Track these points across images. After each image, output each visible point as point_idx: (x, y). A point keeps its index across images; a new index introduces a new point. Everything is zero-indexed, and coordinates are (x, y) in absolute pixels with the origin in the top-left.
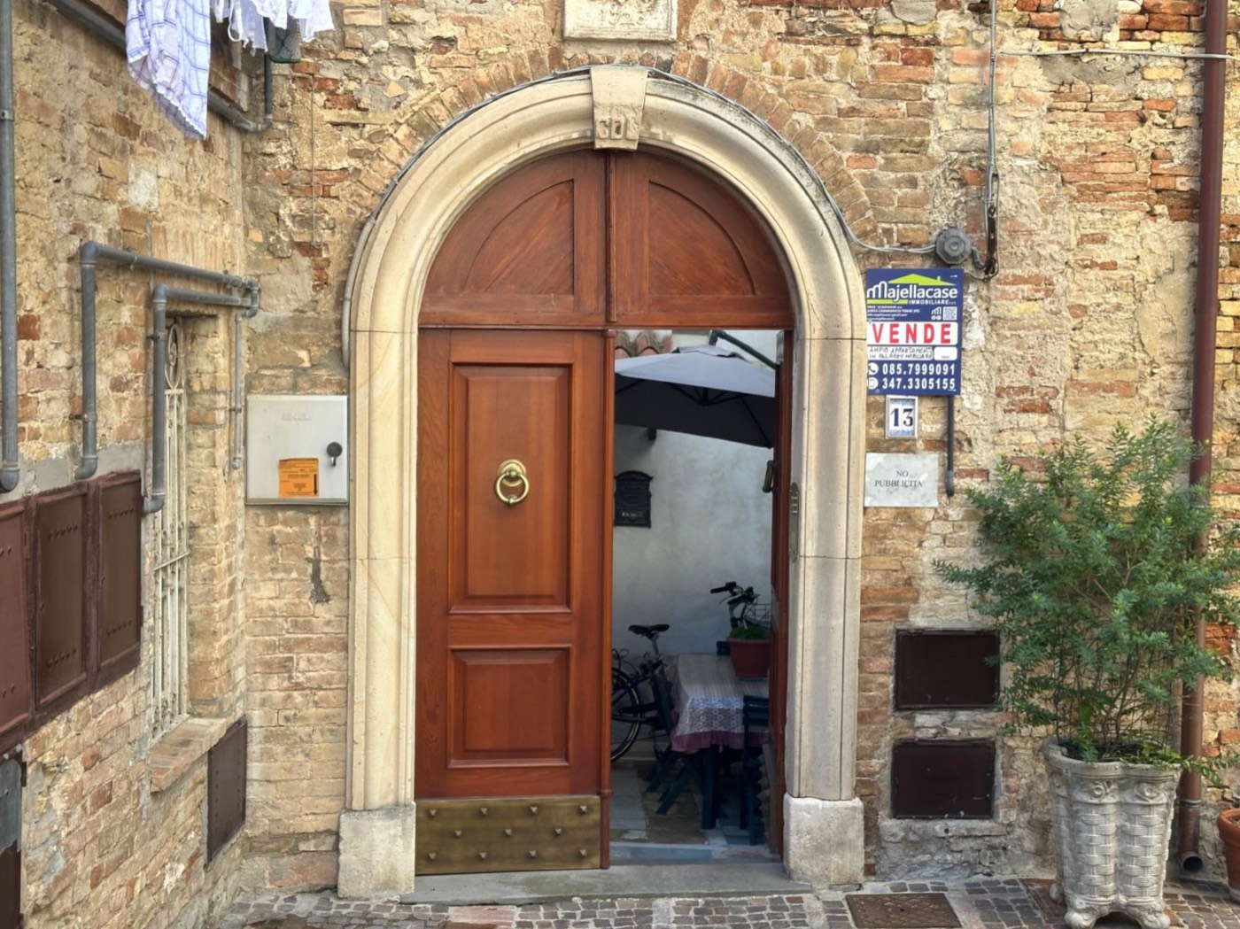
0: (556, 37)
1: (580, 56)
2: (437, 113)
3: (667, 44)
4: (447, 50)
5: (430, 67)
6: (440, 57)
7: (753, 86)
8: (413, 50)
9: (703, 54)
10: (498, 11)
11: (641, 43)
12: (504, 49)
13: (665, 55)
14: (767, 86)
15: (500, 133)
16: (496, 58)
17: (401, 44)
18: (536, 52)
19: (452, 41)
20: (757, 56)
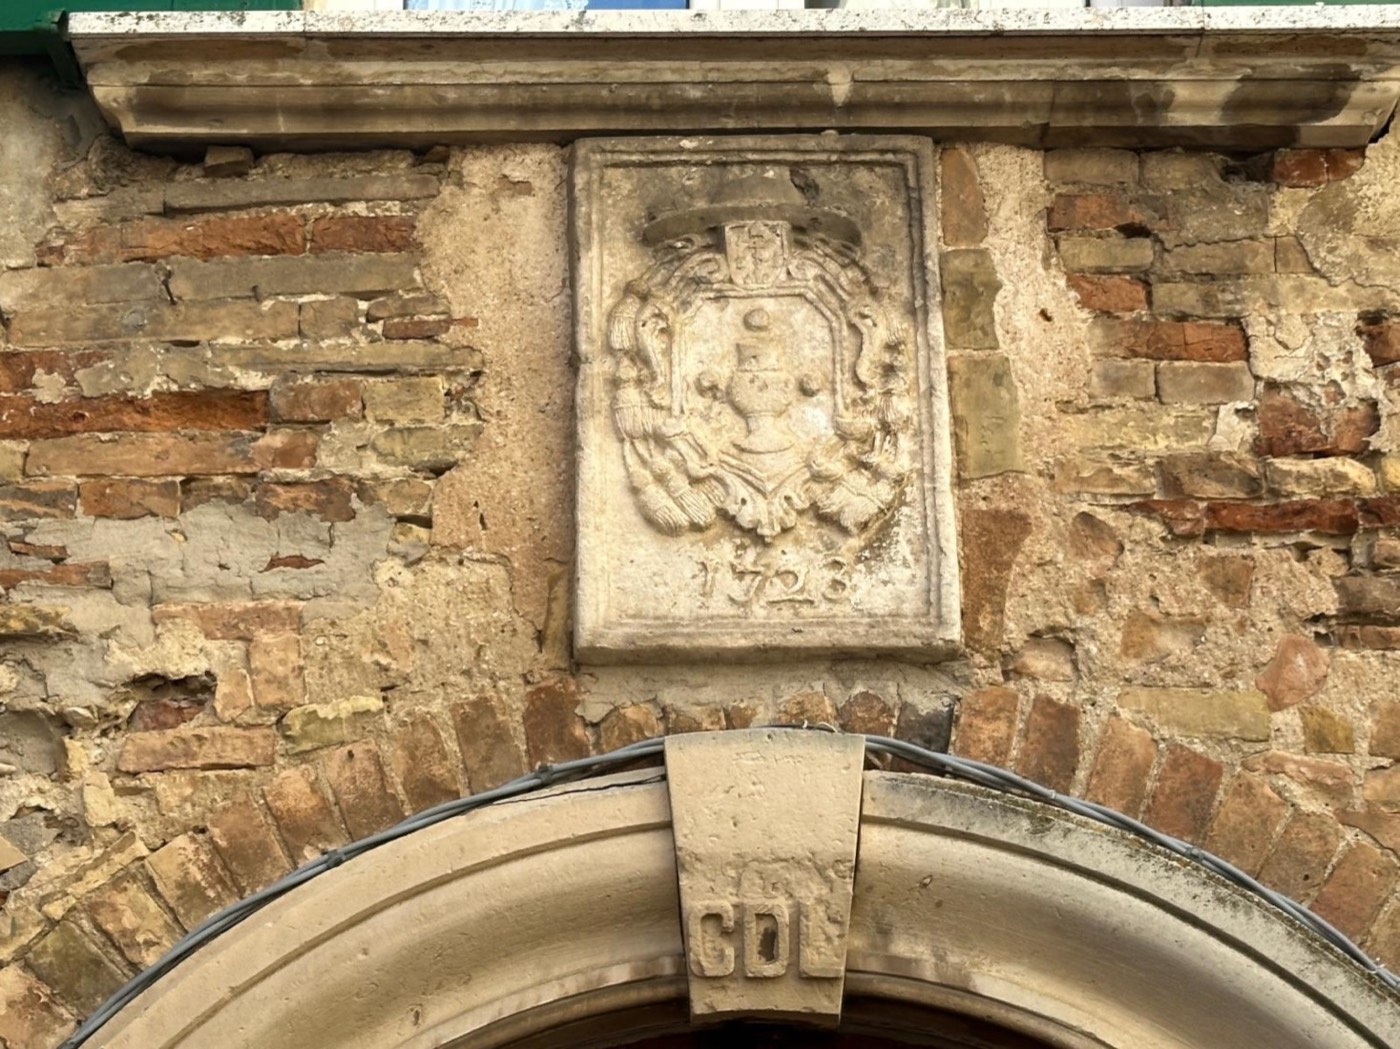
0: (552, 656)
1: (630, 713)
2: (129, 920)
3: (931, 660)
4: (181, 716)
5: (118, 772)
6: (153, 739)
7: (1246, 790)
8: (66, 723)
9: (1059, 693)
10: (353, 587)
11: (841, 659)
12: (374, 703)
13: (925, 698)
14: (1297, 791)
15: (344, 971)
16: (345, 732)
17: (23, 704)
18: (482, 705)
19: (196, 690)
20: (1247, 693)
